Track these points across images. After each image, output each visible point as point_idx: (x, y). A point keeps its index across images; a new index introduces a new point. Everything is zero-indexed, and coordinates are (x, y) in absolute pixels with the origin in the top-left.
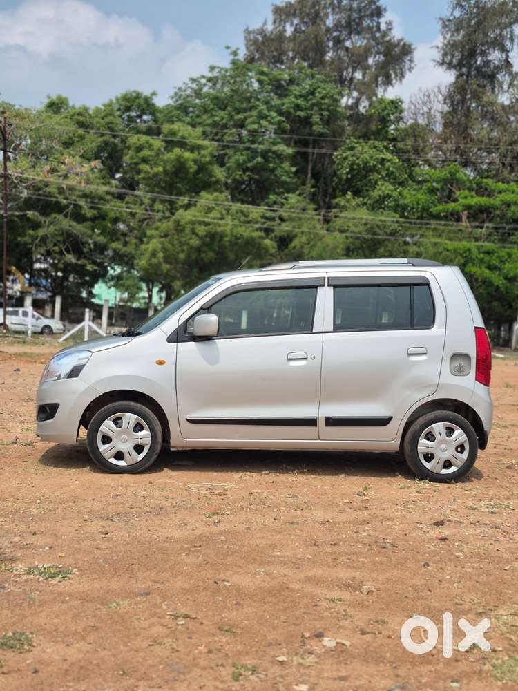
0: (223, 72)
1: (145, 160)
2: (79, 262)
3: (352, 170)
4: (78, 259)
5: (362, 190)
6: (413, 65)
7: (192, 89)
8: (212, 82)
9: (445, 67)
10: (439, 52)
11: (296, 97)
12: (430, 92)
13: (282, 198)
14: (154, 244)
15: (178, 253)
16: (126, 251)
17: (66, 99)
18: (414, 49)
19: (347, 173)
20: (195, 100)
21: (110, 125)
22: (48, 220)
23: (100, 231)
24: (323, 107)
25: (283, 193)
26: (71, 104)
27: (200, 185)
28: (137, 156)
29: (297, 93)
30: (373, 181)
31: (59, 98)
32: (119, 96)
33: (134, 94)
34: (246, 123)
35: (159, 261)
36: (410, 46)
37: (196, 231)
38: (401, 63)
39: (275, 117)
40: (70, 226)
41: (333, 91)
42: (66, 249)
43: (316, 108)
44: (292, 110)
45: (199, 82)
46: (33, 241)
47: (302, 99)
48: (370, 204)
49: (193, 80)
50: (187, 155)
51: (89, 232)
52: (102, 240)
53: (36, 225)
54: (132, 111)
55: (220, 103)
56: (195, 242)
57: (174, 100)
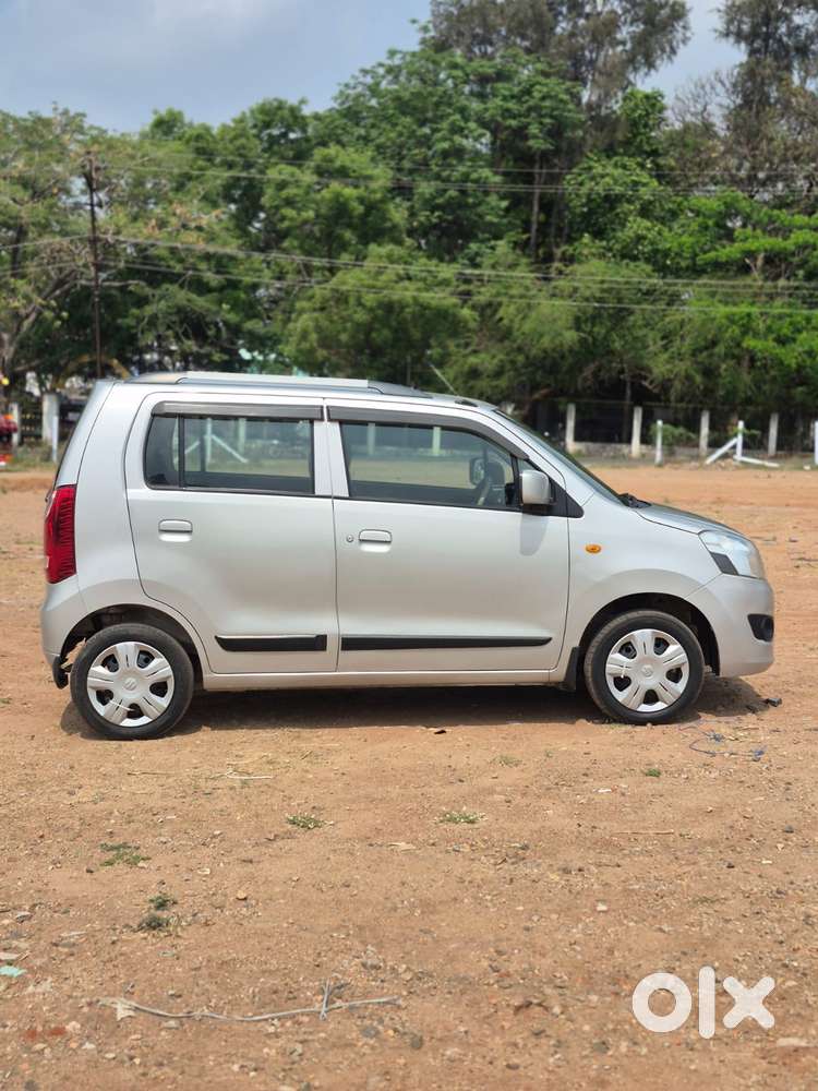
0: (408, 58)
1: (289, 202)
2: (203, 351)
3: (590, 200)
4: (201, 347)
5: (606, 229)
6: (688, 34)
7: (364, 84)
8: (393, 74)
9: (732, 39)
10: (721, 17)
11: (505, 98)
12: (704, 81)
13: (487, 247)
14: (304, 321)
15: (339, 332)
16: (267, 332)
17: (180, 113)
18: (690, 10)
19: (583, 206)
20: (369, 100)
21: (242, 151)
22: (158, 292)
23: (228, 307)
24: (544, 112)
25: (489, 240)
26: (187, 119)
27: (371, 232)
28: (279, 197)
29: (507, 93)
30: (622, 216)
31: (171, 113)
32: (255, 106)
33: (275, 104)
34: (433, 140)
35: (311, 345)
36: (683, 6)
37: (363, 301)
38: (671, 32)
39: (475, 130)
40: (189, 300)
41: (557, 88)
42: (183, 333)
43: (533, 115)
44: (499, 119)
45: (374, 72)
46: (138, 323)
47: (514, 101)
48: (618, 250)
49: (365, 72)
50: (349, 192)
51: (214, 308)
52: (233, 318)
53: (142, 301)
54: (273, 128)
55: (403, 106)
56: (361, 316)
57: (339, 101)
